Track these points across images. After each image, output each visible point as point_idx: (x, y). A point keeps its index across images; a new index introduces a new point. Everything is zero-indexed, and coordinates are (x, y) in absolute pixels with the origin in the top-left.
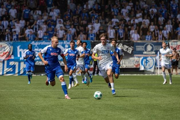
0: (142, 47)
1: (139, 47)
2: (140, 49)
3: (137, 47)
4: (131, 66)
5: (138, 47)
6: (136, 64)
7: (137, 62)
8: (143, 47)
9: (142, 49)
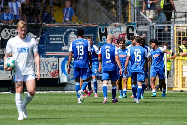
0: (60, 37)
1: (55, 37)
2: (57, 41)
3: (51, 37)
4: (43, 75)
5: (53, 37)
6: (53, 71)
7: (55, 67)
8: (62, 37)
9: (60, 41)
